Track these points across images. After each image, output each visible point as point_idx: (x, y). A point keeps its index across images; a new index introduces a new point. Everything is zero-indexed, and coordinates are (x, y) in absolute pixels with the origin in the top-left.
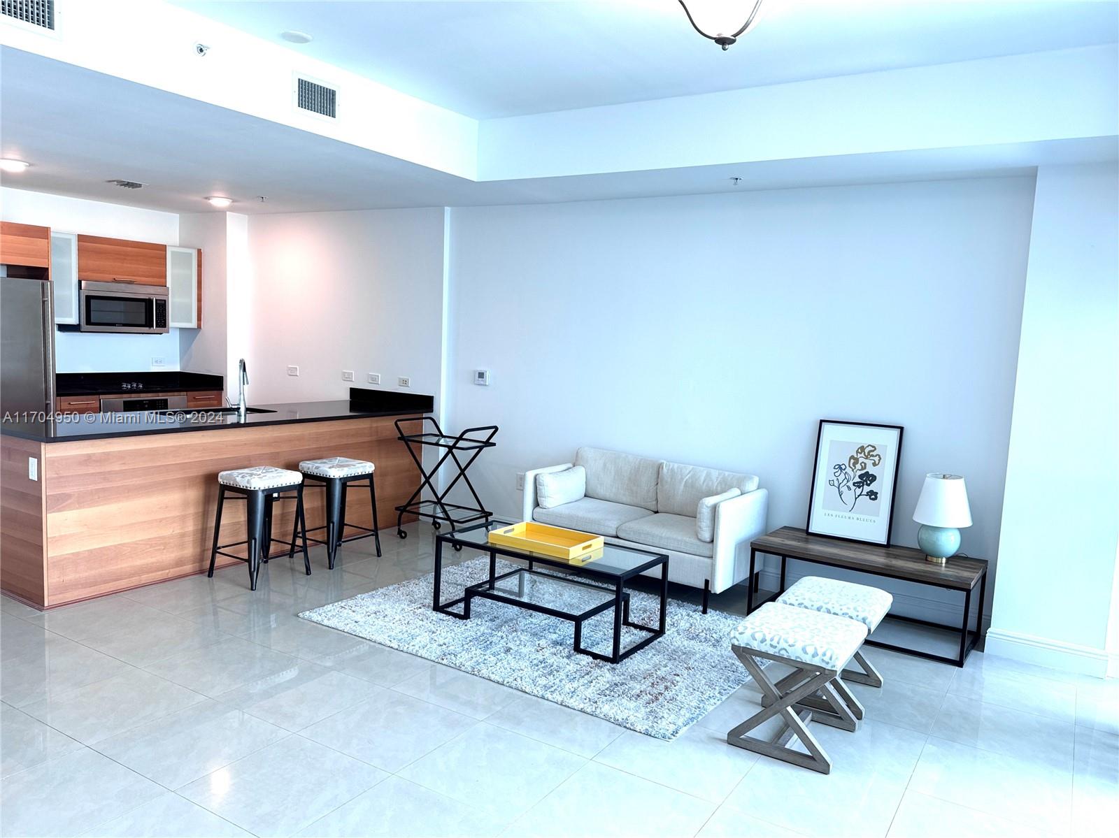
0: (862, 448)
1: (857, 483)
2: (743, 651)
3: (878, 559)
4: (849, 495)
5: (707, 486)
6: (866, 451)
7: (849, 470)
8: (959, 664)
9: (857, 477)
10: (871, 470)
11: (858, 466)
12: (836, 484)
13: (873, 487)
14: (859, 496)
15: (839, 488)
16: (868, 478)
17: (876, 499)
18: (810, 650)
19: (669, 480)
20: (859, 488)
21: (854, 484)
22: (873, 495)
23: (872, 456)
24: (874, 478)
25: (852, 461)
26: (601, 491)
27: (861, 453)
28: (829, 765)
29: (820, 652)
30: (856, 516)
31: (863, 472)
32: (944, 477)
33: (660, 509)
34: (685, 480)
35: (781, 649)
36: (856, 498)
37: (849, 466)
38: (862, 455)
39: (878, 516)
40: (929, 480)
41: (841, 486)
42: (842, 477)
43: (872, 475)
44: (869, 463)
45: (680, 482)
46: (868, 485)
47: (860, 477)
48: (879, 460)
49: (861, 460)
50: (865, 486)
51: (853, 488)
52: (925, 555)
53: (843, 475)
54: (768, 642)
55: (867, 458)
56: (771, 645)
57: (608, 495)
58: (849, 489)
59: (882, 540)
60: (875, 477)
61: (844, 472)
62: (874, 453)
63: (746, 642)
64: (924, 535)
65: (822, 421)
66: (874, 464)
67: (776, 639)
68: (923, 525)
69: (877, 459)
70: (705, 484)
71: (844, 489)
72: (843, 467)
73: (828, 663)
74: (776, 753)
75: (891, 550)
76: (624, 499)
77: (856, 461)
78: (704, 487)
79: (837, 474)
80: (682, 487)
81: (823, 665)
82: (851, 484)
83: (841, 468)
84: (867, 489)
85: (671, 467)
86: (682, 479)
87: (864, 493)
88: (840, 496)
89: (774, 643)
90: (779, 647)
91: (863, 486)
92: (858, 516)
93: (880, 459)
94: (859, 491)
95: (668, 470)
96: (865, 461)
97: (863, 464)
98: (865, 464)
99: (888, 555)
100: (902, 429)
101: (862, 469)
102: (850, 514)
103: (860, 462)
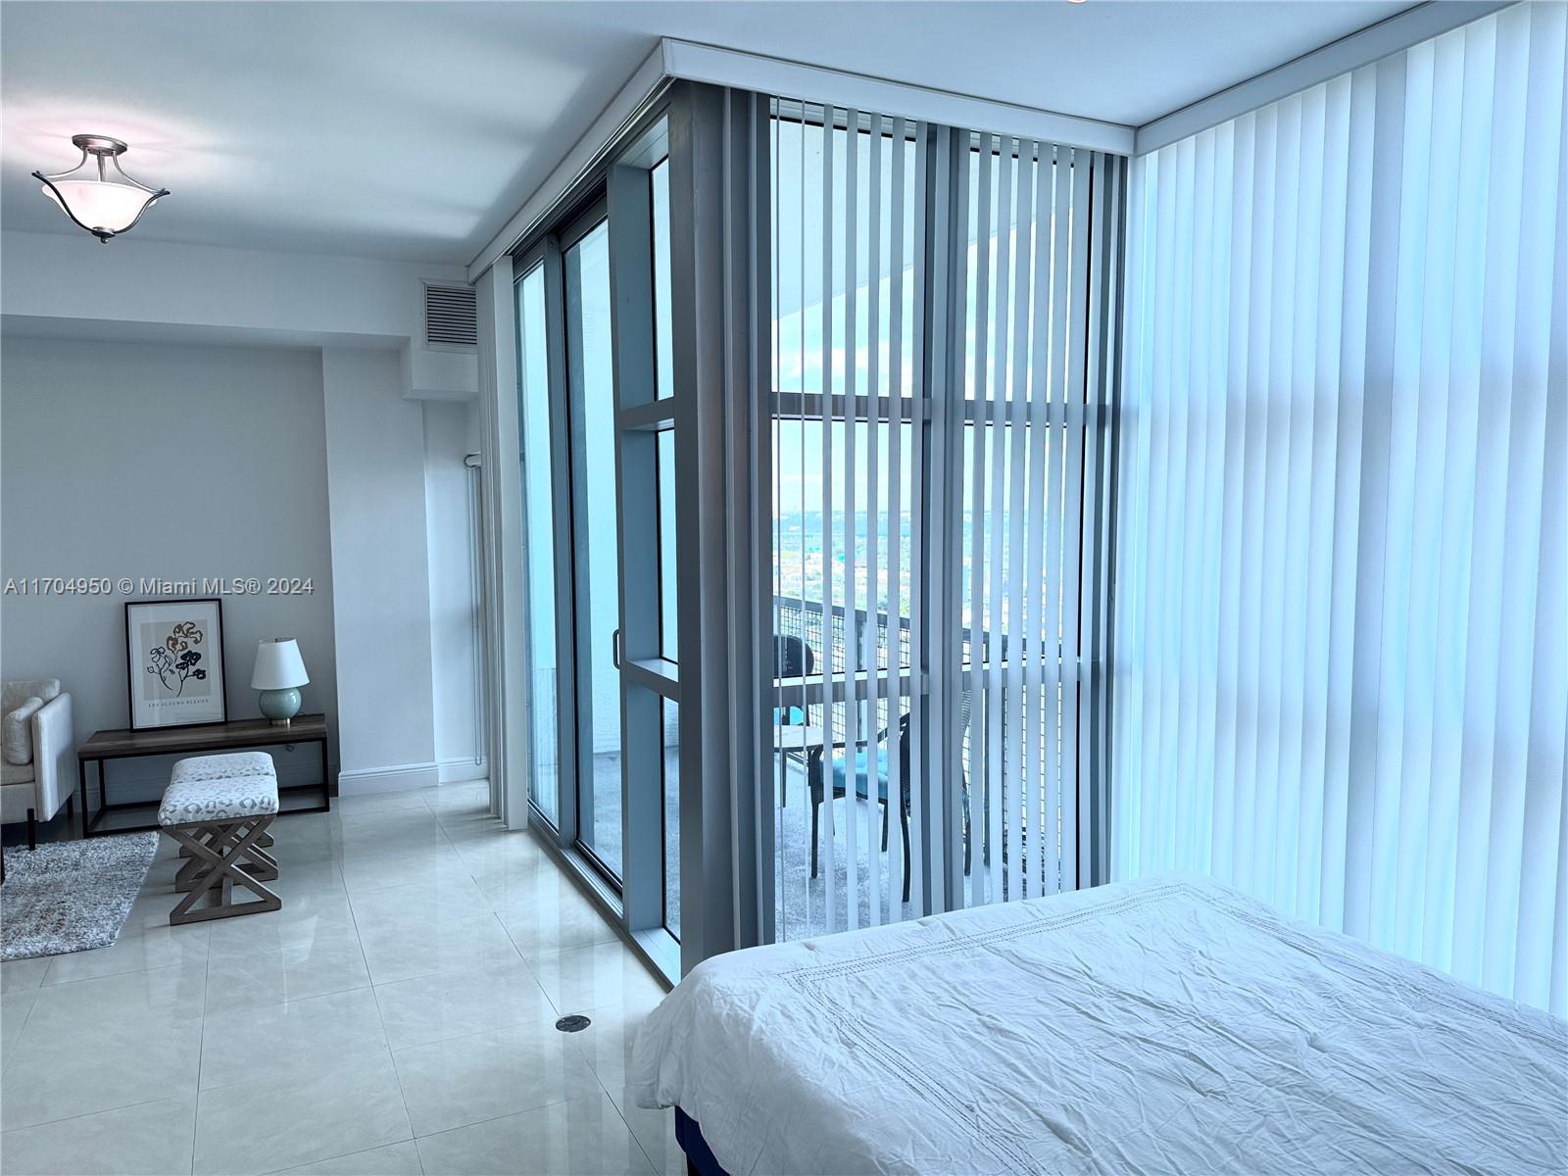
0: (180, 627)
1: (181, 664)
2: (177, 828)
3: (217, 735)
4: (173, 680)
6: (185, 629)
7: (168, 652)
8: (326, 809)
9: (179, 659)
10: (193, 648)
11: (179, 647)
12: (156, 670)
13: (199, 665)
14: (185, 679)
15: (160, 674)
16: (191, 658)
17: (204, 677)
18: (248, 803)
20: (184, 669)
21: (177, 666)
22: (200, 674)
23: (192, 633)
24: (198, 656)
25: (171, 642)
27: (179, 633)
28: (280, 901)
29: (257, 801)
30: (185, 700)
31: (185, 652)
32: (277, 641)
35: (219, 812)
36: (182, 682)
37: (169, 649)
38: (181, 634)
39: (210, 694)
40: (262, 646)
41: (162, 671)
42: (162, 660)
43: (196, 654)
44: (190, 641)
46: (194, 664)
47: (183, 657)
48: (201, 637)
49: (180, 640)
50: (190, 667)
51: (177, 671)
52: (270, 719)
53: (162, 659)
54: (204, 810)
55: (186, 636)
56: (208, 812)
58: (172, 672)
59: (219, 717)
60: (200, 655)
61: (164, 656)
62: (194, 630)
63: (179, 817)
64: (266, 701)
65: (127, 604)
66: (196, 642)
67: (211, 804)
68: (265, 691)
69: (198, 636)
71: (167, 674)
72: (161, 650)
73: (267, 809)
74: (227, 912)
75: (230, 726)
77: (175, 641)
79: (156, 660)
81: (263, 812)
82: (173, 667)
83: (159, 653)
84: (192, 669)
87: (190, 673)
88: (164, 682)
89: (210, 809)
90: (216, 811)
91: (188, 666)
92: (188, 699)
93: (201, 635)
94: (183, 673)
96: (185, 640)
97: (183, 644)
98: (186, 643)
99: (227, 731)
100: (219, 601)
101: (184, 649)
102: (179, 699)
103: (179, 642)
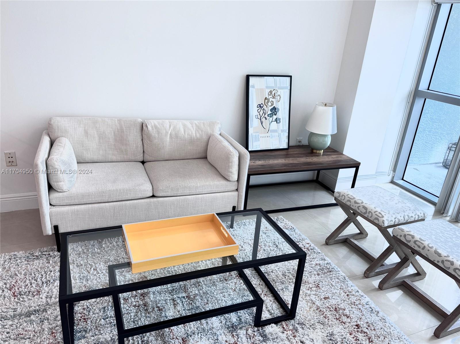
0: (271, 92)
1: (271, 114)
4: (266, 123)
5: (188, 135)
6: (273, 93)
7: (265, 107)
9: (269, 111)
10: (276, 105)
11: (270, 104)
12: (259, 118)
13: (278, 115)
14: (271, 122)
15: (261, 120)
16: (275, 110)
17: (280, 122)
19: (157, 135)
20: (271, 117)
21: (268, 115)
22: (278, 120)
23: (276, 96)
24: (278, 110)
25: (266, 101)
26: (88, 156)
27: (270, 95)
31: (272, 107)
33: (147, 158)
34: (169, 133)
36: (270, 124)
37: (265, 105)
38: (271, 96)
41: (262, 118)
42: (262, 112)
43: (277, 108)
44: (275, 101)
45: (166, 135)
47: (271, 110)
48: (280, 98)
49: (271, 100)
50: (274, 116)
51: (268, 118)
53: (262, 110)
55: (273, 98)
57: (95, 158)
58: (266, 118)
61: (262, 108)
62: (277, 94)
66: (278, 101)
69: (278, 98)
70: (186, 134)
71: (263, 120)
72: (262, 105)
76: (114, 158)
77: (268, 101)
78: (186, 136)
79: (259, 111)
80: (168, 139)
82: (266, 116)
83: (260, 106)
84: (275, 118)
85: (153, 124)
86: (167, 133)
87: (274, 120)
88: (262, 124)
92: (272, 135)
94: (271, 119)
95: (152, 127)
96: (273, 100)
97: (272, 102)
98: (273, 102)
100: (291, 77)
101: (272, 105)
102: (268, 135)
103: (270, 101)
